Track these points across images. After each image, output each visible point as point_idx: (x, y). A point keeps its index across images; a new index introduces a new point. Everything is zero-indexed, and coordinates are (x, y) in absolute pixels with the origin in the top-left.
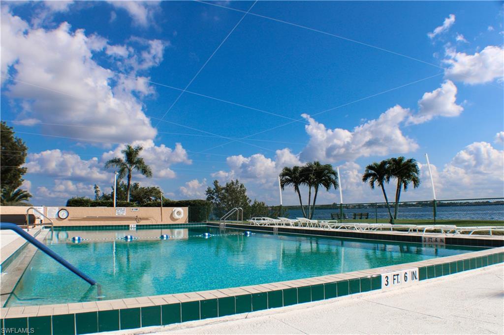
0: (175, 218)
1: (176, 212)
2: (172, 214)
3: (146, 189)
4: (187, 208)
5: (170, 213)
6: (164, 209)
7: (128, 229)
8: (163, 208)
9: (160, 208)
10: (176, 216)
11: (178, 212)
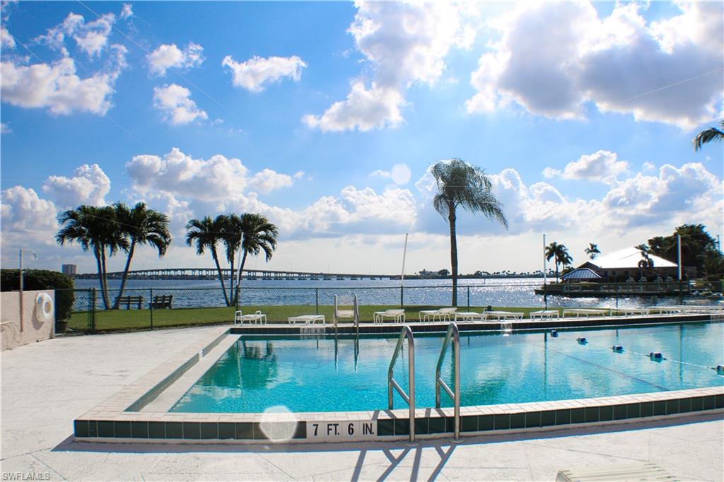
1: (44, 306)
2: (35, 311)
4: (53, 292)
5: (32, 308)
9: (18, 293)
10: (45, 315)
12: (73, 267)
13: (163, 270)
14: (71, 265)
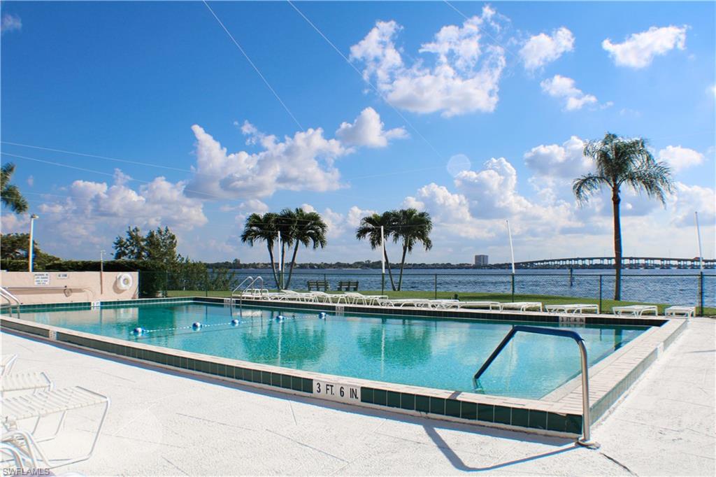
0: (120, 288)
1: (122, 280)
2: (116, 283)
3: (13, 237)
4: (137, 273)
5: (113, 282)
6: (105, 274)
7: (90, 309)
8: (103, 273)
9: (98, 273)
10: (122, 285)
11: (125, 279)
12: (485, 258)
13: (570, 260)
14: (484, 256)
